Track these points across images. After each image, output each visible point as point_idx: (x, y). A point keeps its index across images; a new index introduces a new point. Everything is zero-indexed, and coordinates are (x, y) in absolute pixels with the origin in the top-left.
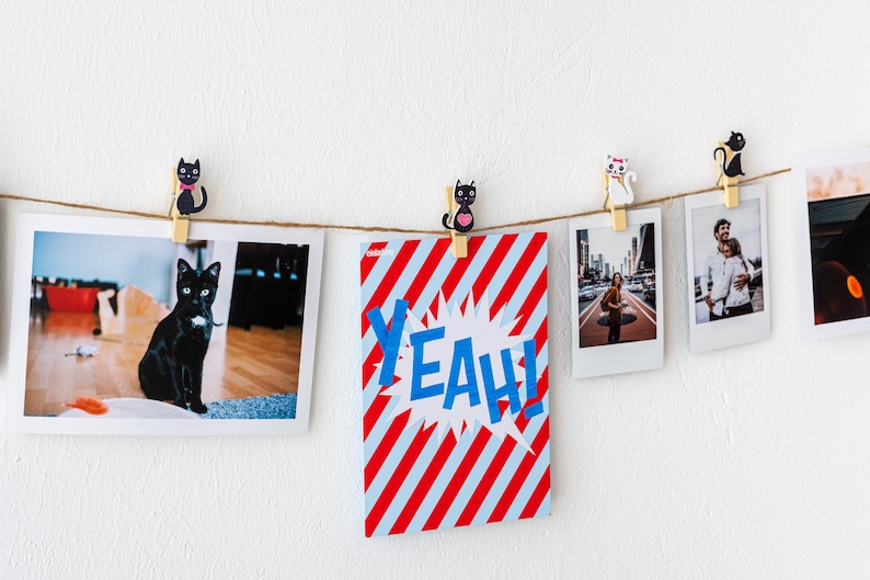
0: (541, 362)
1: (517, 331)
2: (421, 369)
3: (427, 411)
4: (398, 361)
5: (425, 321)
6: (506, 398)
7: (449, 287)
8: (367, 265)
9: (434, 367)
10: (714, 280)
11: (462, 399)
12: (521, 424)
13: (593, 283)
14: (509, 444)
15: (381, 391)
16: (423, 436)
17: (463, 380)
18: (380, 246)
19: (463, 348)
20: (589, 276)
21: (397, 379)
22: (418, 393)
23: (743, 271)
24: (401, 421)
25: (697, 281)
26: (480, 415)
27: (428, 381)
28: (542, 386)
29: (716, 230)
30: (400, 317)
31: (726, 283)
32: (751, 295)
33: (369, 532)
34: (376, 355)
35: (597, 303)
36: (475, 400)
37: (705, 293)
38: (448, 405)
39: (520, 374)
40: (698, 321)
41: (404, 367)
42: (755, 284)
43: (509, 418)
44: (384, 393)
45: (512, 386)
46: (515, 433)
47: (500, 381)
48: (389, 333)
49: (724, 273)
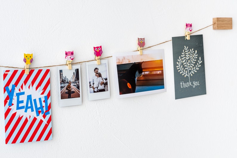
0: (49, 101)
1: (43, 93)
2: (19, 102)
3: (20, 113)
4: (13, 100)
5: (20, 90)
6: (40, 110)
7: (25, 82)
8: (5, 76)
9: (22, 102)
10: (94, 82)
11: (29, 110)
12: (44, 116)
13: (64, 83)
14: (41, 122)
15: (9, 107)
16: (20, 119)
17: (29, 105)
18: (8, 71)
19: (29, 97)
20: (63, 81)
21: (13, 104)
22: (18, 108)
23: (102, 81)
24: (14, 115)
25: (90, 83)
26: (34, 114)
27: (20, 105)
28: (49, 107)
29: (95, 70)
30: (13, 89)
31: (98, 83)
32: (105, 87)
33: (6, 143)
34: (7, 98)
36: (32, 110)
37: (92, 86)
38: (26, 111)
39: (44, 104)
40: (90, 93)
41: (15, 101)
42: (106, 84)
43: (41, 115)
44: (10, 108)
45: (42, 107)
46: (43, 119)
47: (39, 106)
48: (11, 93)
49: (97, 81)
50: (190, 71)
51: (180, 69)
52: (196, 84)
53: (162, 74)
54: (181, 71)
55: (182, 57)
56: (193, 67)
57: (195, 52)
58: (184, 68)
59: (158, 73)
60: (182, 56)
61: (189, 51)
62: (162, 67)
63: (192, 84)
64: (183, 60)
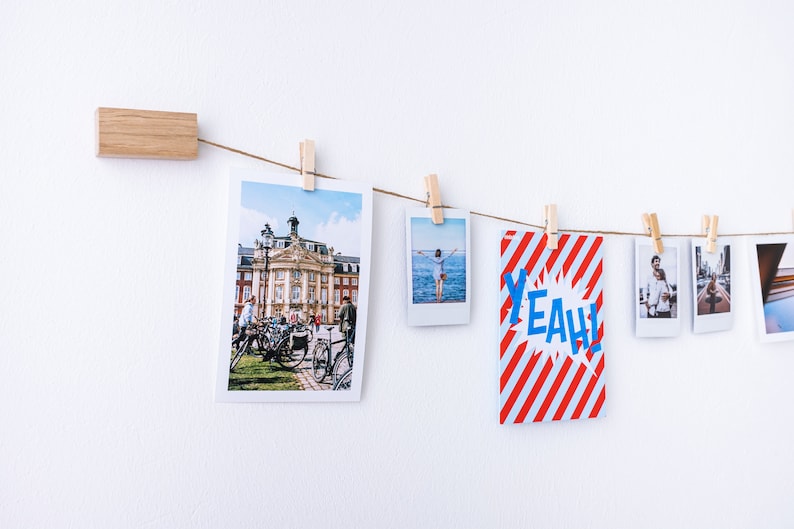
0: (600, 318)
1: (586, 297)
2: (535, 315)
3: (537, 343)
4: (521, 309)
5: (536, 284)
6: (581, 339)
7: (550, 264)
8: (505, 244)
9: (541, 315)
10: (651, 292)
11: (557, 337)
12: (589, 356)
13: (704, 277)
14: (583, 368)
15: (512, 326)
16: (534, 359)
17: (557, 325)
18: (512, 233)
19: (557, 304)
20: (702, 274)
21: (520, 320)
22: (532, 331)
23: (666, 291)
24: (522, 347)
25: (641, 291)
26: (566, 348)
27: (538, 323)
28: (599, 334)
29: (653, 262)
30: (522, 280)
31: (657, 296)
32: (671, 307)
33: (502, 421)
34: (508, 303)
36: (563, 339)
37: (645, 300)
38: (549, 340)
39: (588, 324)
40: (641, 317)
41: (524, 313)
42: (673, 300)
43: (582, 351)
44: (513, 329)
45: (584, 331)
46: (586, 362)
47: (577, 328)
48: (516, 291)
49: (657, 289)
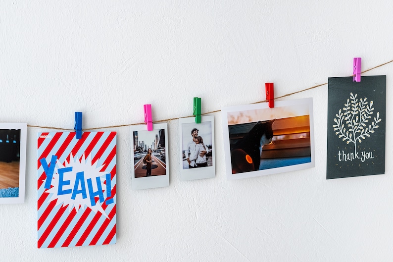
0: (113, 183)
1: (103, 170)
2: (62, 183)
3: (64, 200)
4: (52, 179)
5: (64, 164)
6: (98, 196)
7: (75, 151)
8: (40, 141)
9: (68, 183)
10: (191, 152)
11: (79, 196)
13: (140, 152)
14: (99, 214)
15: (46, 190)
16: (62, 210)
17: (80, 188)
18: (46, 134)
19: (80, 176)
20: (138, 150)
21: (52, 187)
22: (61, 192)
23: (203, 150)
24: (54, 203)
26: (87, 203)
27: (65, 188)
28: (114, 192)
30: (54, 162)
31: (196, 154)
32: (207, 159)
33: (39, 246)
34: (43, 176)
35: (142, 160)
36: (85, 196)
37: (187, 157)
38: (73, 197)
39: (104, 187)
40: (184, 168)
41: (55, 182)
42: (209, 155)
43: (99, 205)
44: (46, 192)
45: (101, 191)
46: (101, 210)
47: (95, 189)
48: (49, 169)
50: (358, 134)
51: (339, 130)
52: (367, 156)
53: (308, 139)
54: (340, 134)
55: (345, 111)
56: (364, 128)
57: (369, 104)
58: (347, 128)
59: (301, 137)
60: (344, 109)
61: (359, 101)
62: (308, 127)
63: (360, 155)
64: (346, 116)
